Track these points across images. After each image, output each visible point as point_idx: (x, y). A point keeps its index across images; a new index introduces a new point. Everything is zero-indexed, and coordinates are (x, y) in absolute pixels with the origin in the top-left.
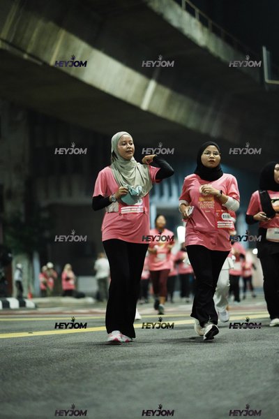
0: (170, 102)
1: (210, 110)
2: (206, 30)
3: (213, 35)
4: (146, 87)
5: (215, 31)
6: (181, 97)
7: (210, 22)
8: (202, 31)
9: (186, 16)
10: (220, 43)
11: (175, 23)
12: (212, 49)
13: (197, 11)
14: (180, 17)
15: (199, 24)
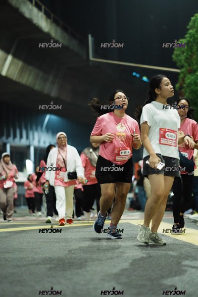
0: (22, 71)
1: (51, 78)
2: (49, 20)
3: (54, 25)
4: (5, 60)
5: (55, 22)
6: (30, 68)
7: (52, 15)
8: (46, 21)
9: (35, 10)
10: (59, 30)
11: (27, 15)
12: (53, 34)
13: (43, 7)
14: (31, 11)
15: (44, 17)
